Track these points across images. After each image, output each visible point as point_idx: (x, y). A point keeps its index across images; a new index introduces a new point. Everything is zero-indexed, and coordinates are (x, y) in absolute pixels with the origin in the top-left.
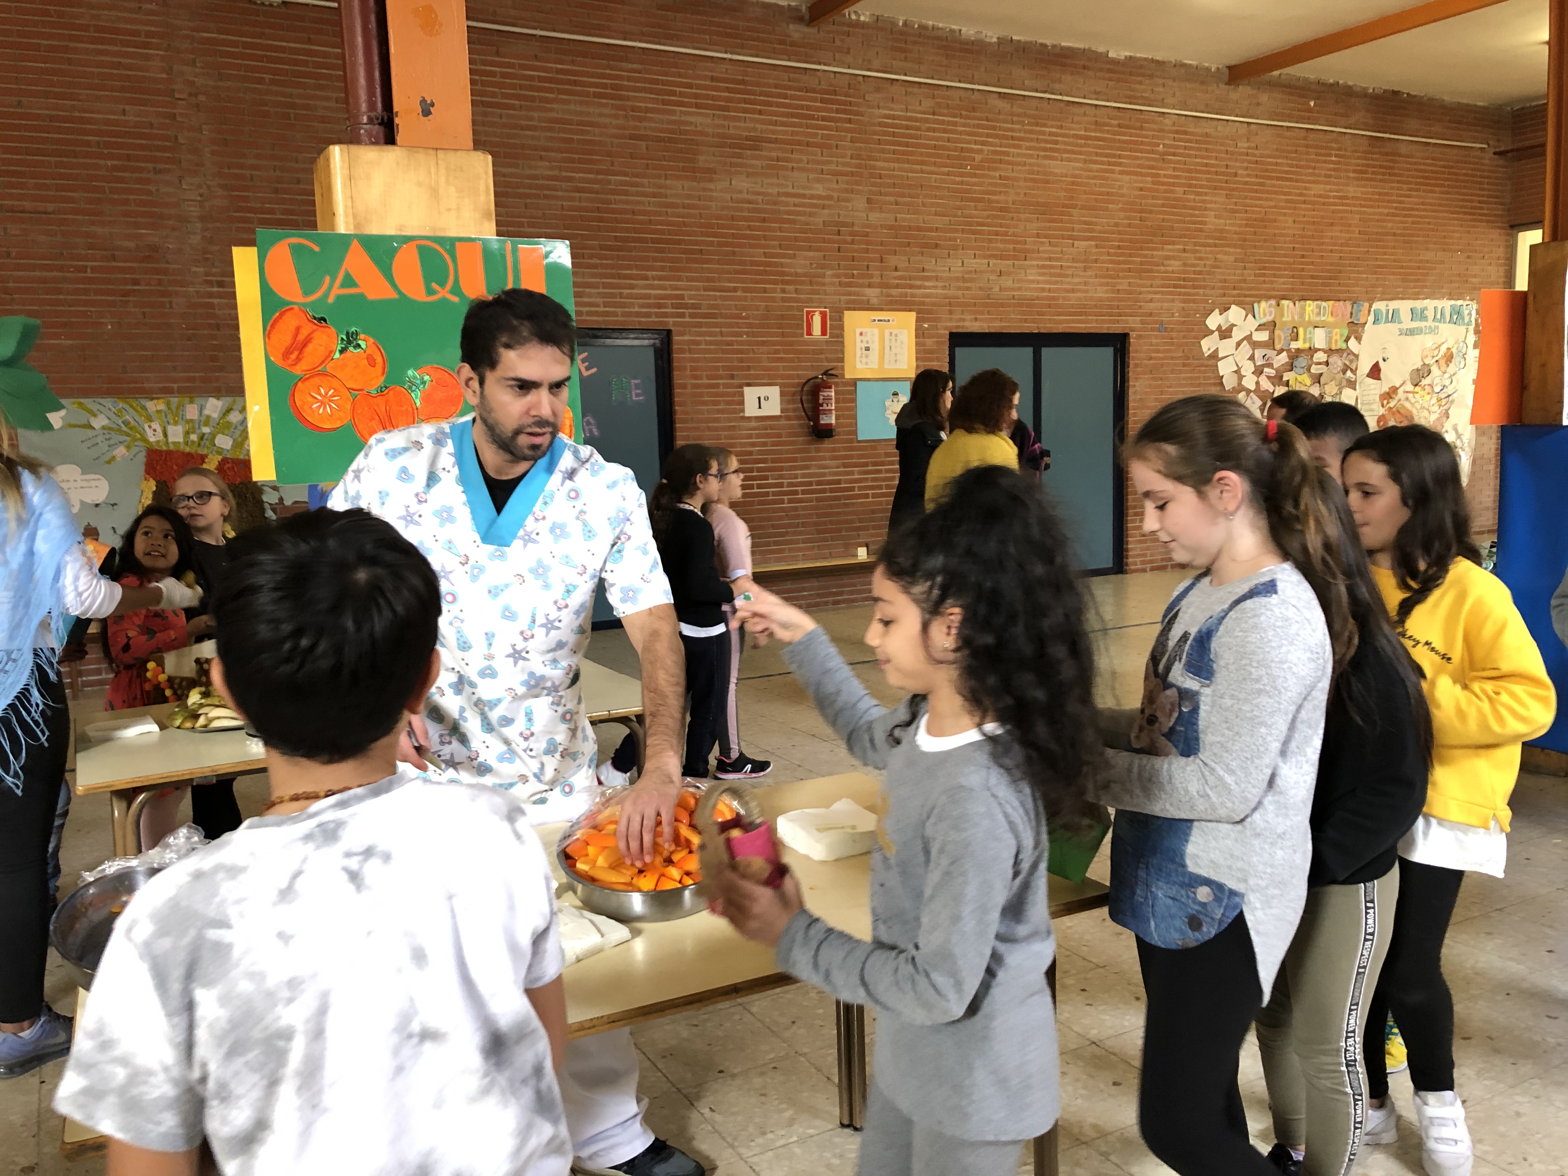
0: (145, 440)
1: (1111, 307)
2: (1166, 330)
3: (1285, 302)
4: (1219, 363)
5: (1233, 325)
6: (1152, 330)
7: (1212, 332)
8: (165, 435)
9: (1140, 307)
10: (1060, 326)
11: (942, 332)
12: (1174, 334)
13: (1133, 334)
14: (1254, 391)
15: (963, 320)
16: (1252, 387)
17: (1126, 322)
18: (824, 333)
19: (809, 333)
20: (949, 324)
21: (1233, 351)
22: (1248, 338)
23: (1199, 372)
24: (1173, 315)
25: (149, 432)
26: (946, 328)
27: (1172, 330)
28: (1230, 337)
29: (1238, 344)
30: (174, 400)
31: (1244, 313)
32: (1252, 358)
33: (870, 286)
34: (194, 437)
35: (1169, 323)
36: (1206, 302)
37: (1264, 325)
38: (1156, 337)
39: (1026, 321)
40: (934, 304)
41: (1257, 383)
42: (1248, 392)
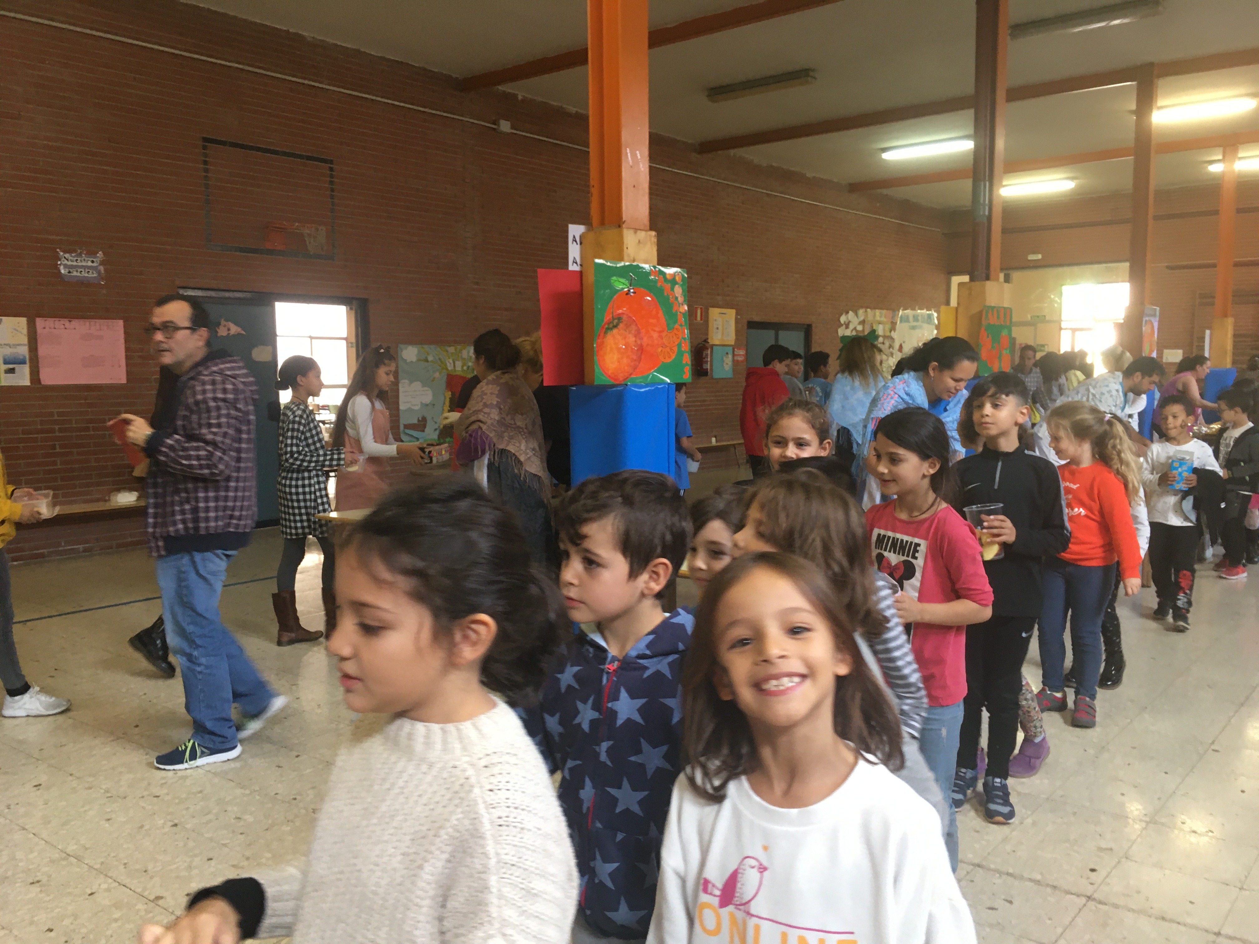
0: (447, 369)
1: (807, 310)
3: (869, 310)
5: (850, 322)
6: (821, 323)
7: (842, 325)
8: (454, 366)
9: (818, 311)
11: (745, 320)
13: (814, 325)
15: (753, 315)
17: (812, 318)
18: (701, 319)
19: (696, 319)
20: (748, 317)
24: (829, 315)
25: (448, 364)
26: (747, 319)
27: (828, 323)
28: (849, 328)
30: (459, 347)
33: (718, 295)
34: (465, 368)
40: (743, 306)
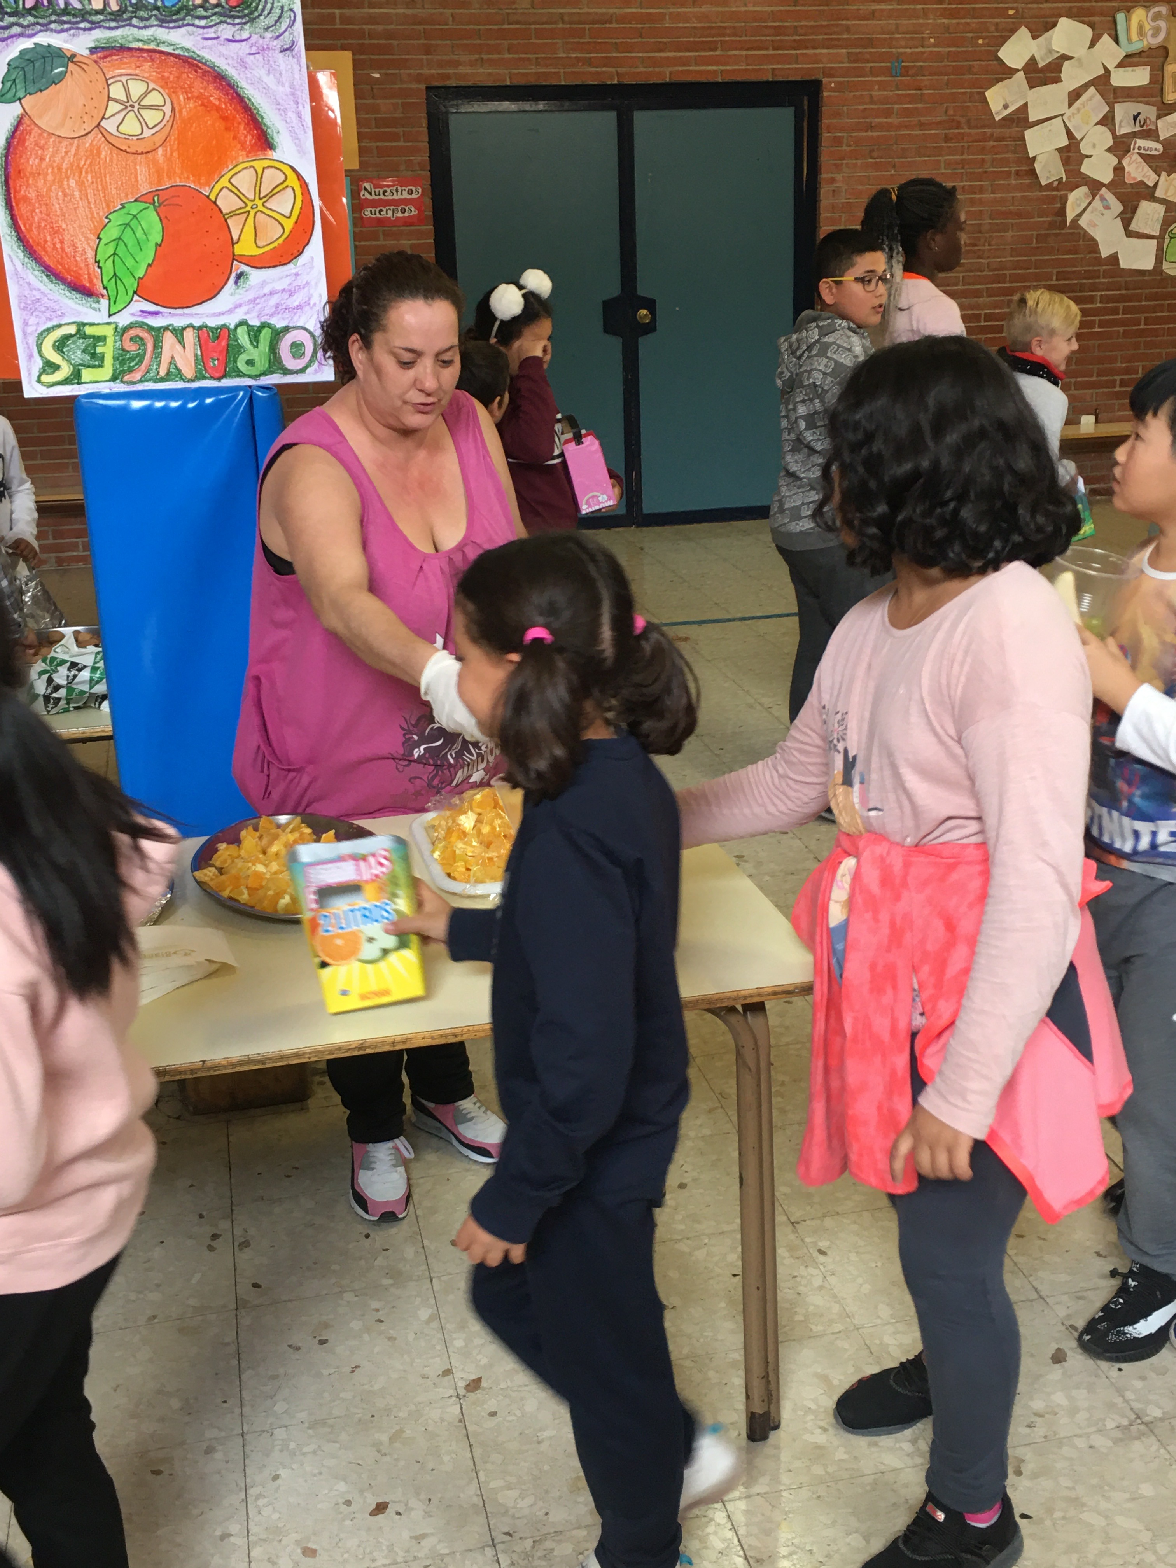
1: (778, 31)
2: (906, 71)
4: (1028, 134)
5: (1065, 58)
6: (873, 72)
7: (1012, 73)
9: (848, 29)
10: (667, 71)
11: (414, 86)
12: (926, 79)
13: (829, 83)
14: (1110, 186)
15: (457, 64)
16: (1106, 176)
17: (816, 59)
20: (426, 71)
21: (1063, 108)
22: (1102, 82)
23: (983, 150)
24: (922, 43)
26: (418, 78)
27: (921, 71)
28: (1058, 80)
29: (1075, 96)
31: (1088, 32)
32: (1108, 121)
35: (917, 57)
36: (1003, 13)
37: (1140, 54)
38: (883, 86)
39: (589, 62)
40: (390, 35)
41: (1119, 170)
42: (1095, 186)
